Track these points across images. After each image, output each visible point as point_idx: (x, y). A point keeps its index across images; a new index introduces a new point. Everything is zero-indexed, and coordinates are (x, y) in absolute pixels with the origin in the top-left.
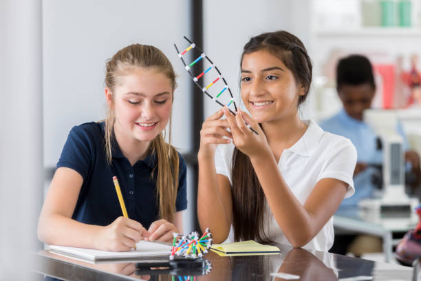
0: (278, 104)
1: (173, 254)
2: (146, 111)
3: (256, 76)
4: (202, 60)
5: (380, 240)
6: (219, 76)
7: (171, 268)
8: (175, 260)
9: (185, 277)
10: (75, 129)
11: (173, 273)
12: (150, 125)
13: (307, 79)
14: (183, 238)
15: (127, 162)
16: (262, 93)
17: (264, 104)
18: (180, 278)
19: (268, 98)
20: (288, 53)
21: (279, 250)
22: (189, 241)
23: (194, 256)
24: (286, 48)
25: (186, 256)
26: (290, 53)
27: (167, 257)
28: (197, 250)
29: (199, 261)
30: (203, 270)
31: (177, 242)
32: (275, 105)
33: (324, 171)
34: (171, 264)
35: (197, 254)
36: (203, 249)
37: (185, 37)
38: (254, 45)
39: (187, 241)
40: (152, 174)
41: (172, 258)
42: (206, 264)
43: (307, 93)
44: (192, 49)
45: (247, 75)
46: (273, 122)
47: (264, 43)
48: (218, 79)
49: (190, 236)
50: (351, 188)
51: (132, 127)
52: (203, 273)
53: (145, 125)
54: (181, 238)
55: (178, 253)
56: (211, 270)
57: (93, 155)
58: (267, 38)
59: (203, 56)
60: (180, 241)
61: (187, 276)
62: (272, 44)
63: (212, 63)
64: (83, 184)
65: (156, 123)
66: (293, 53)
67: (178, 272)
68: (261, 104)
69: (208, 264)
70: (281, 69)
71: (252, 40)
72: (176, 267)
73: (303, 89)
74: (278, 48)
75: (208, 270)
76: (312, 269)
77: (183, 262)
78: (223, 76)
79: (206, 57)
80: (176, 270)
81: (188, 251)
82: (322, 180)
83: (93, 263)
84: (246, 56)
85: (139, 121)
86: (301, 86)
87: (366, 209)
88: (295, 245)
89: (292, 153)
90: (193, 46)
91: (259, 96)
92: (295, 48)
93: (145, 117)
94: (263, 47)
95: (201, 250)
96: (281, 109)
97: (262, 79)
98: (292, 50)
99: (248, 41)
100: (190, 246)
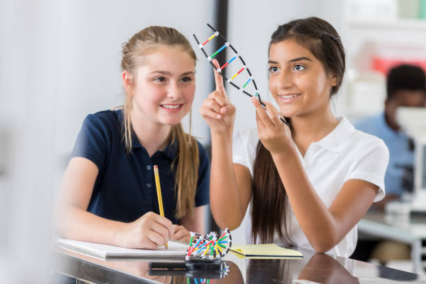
0: (305, 97)
1: (190, 255)
2: (172, 90)
3: (283, 66)
4: (225, 49)
5: (408, 248)
6: (244, 67)
7: (187, 270)
8: (191, 261)
9: (201, 280)
10: (90, 118)
11: (189, 275)
12: (175, 107)
13: (340, 70)
14: (201, 238)
15: (145, 152)
16: (289, 85)
17: (291, 96)
18: (195, 280)
19: (295, 91)
20: (317, 42)
21: (301, 255)
22: (207, 241)
23: (211, 257)
24: (315, 36)
25: (203, 256)
26: (320, 41)
27: (183, 257)
28: (215, 251)
29: (217, 263)
30: (221, 273)
31: (195, 242)
32: (303, 98)
33: (353, 171)
34: (187, 265)
35: (215, 255)
36: (221, 249)
37: (208, 25)
38: (281, 34)
39: (204, 241)
40: (172, 166)
41: (187, 258)
42: (224, 266)
43: (340, 83)
44: (216, 37)
45: (274, 65)
46: (302, 115)
47: (291, 32)
48: (243, 69)
49: (208, 236)
50: (382, 191)
51: (156, 110)
52: (221, 276)
53: (171, 107)
54: (198, 238)
55: (195, 253)
56: (228, 273)
57: (109, 144)
58: (295, 26)
59: (227, 44)
60: (198, 241)
61: (203, 278)
62: (300, 33)
63: (236, 53)
64: (98, 176)
65: (181, 105)
66: (323, 42)
67: (194, 274)
68: (288, 97)
69: (226, 267)
70: (309, 60)
71: (280, 28)
72: (192, 268)
73: (335, 79)
74: (306, 37)
75: (226, 273)
76: (335, 276)
77: (200, 264)
78: (247, 66)
79: (230, 46)
80: (191, 272)
81: (206, 251)
82: (349, 181)
83: (104, 260)
84: (273, 45)
85: (164, 103)
86: (331, 76)
87: (395, 214)
88: (318, 251)
89: (320, 147)
90: (217, 34)
91: (286, 88)
92: (324, 36)
93: (172, 98)
94: (290, 36)
95: (219, 251)
96: (309, 102)
97: (288, 70)
98: (322, 39)
99: (276, 29)
100: (208, 247)
